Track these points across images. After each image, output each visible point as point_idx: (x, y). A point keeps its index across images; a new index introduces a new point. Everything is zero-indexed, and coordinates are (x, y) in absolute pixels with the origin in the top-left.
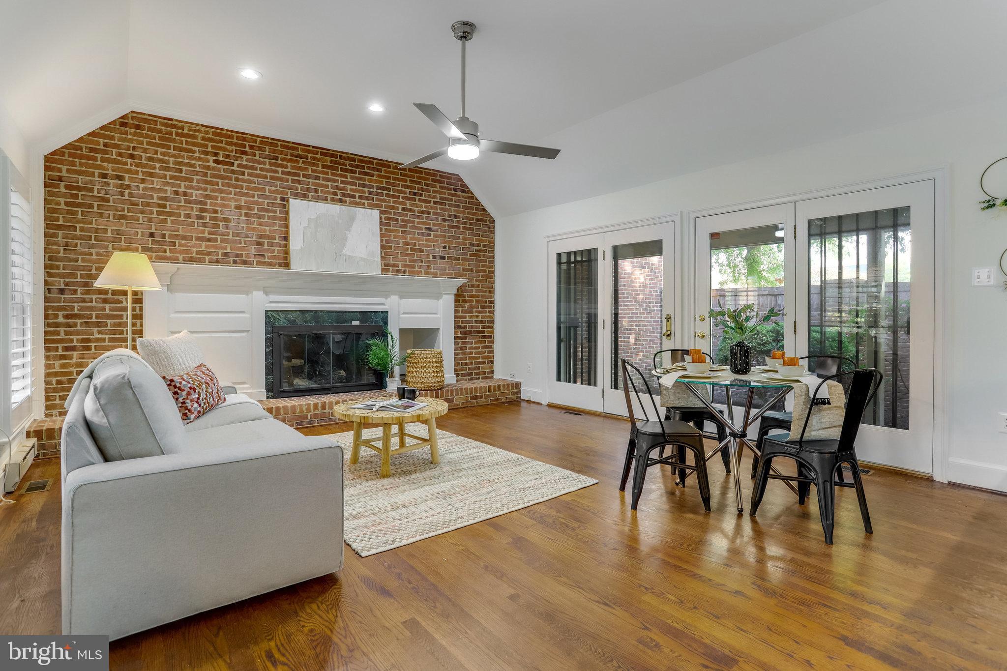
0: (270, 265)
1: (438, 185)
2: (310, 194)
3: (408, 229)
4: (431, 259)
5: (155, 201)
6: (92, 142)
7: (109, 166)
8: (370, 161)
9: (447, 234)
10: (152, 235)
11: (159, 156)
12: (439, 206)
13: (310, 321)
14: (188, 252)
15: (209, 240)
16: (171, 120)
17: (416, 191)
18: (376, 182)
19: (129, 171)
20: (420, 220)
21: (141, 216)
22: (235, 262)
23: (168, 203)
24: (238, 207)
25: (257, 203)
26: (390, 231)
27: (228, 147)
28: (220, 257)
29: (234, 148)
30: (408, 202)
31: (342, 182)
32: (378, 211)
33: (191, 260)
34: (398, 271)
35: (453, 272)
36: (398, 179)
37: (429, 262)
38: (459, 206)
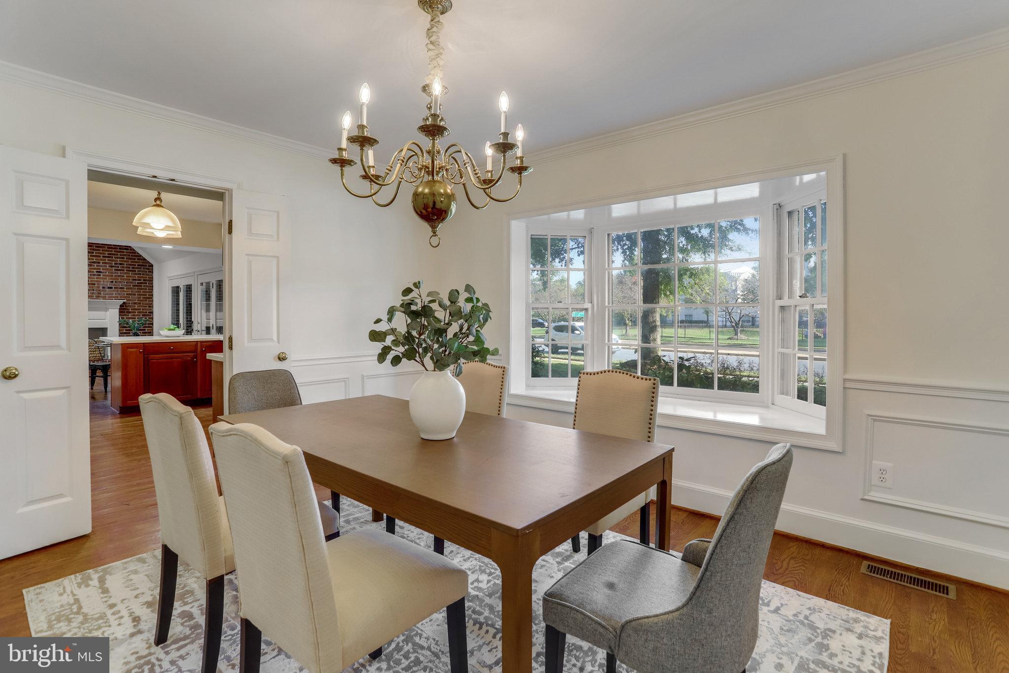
4: (101, 288)
9: (114, 274)
35: (119, 296)
37: (100, 290)
38: (123, 258)
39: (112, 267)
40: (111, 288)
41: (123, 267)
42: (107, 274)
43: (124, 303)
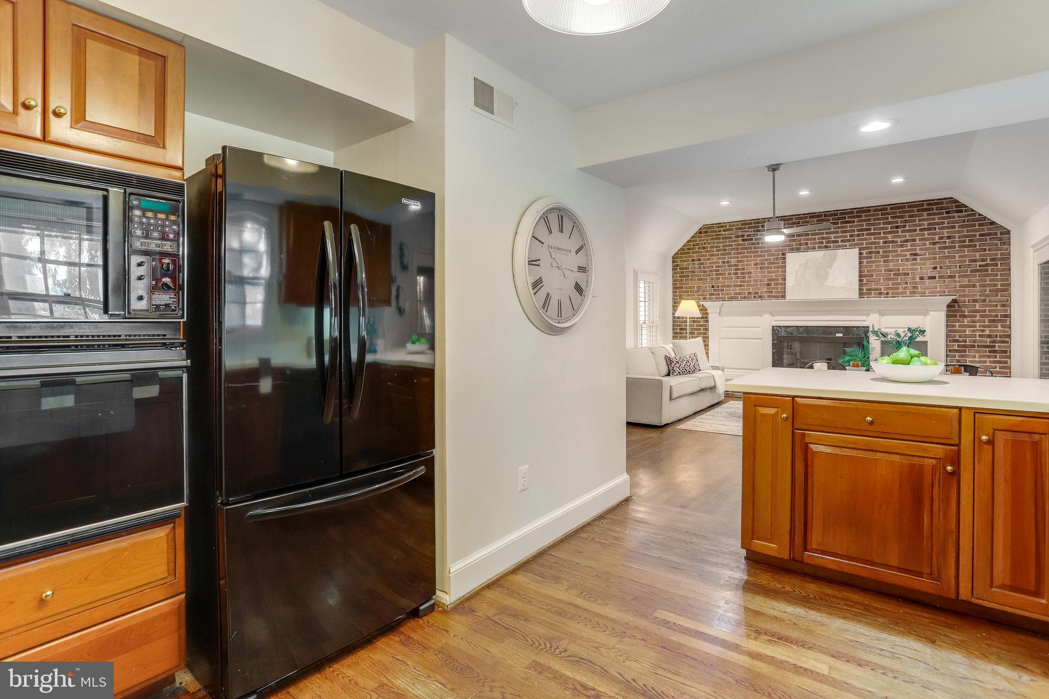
0: (776, 297)
1: (925, 213)
2: (802, 247)
3: (890, 258)
4: (918, 280)
5: (714, 268)
6: (688, 245)
7: (695, 255)
8: (851, 212)
9: (938, 256)
10: (713, 287)
11: (716, 245)
12: (926, 233)
13: (803, 333)
14: (730, 294)
15: (740, 286)
16: (720, 223)
17: (899, 224)
18: (857, 226)
19: (703, 256)
20: (904, 249)
21: (708, 277)
22: (754, 297)
23: (720, 269)
24: (756, 264)
25: (767, 260)
26: (872, 262)
27: (750, 230)
28: (746, 295)
29: (752, 229)
30: (890, 236)
31: (827, 233)
32: (858, 249)
33: (731, 299)
34: (880, 294)
35: (947, 290)
36: (879, 219)
37: (916, 283)
38: (954, 227)
39: (934, 243)
40: (934, 278)
41: (953, 242)
42: (927, 256)
43: (954, 301)
